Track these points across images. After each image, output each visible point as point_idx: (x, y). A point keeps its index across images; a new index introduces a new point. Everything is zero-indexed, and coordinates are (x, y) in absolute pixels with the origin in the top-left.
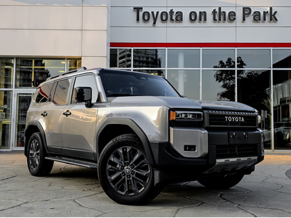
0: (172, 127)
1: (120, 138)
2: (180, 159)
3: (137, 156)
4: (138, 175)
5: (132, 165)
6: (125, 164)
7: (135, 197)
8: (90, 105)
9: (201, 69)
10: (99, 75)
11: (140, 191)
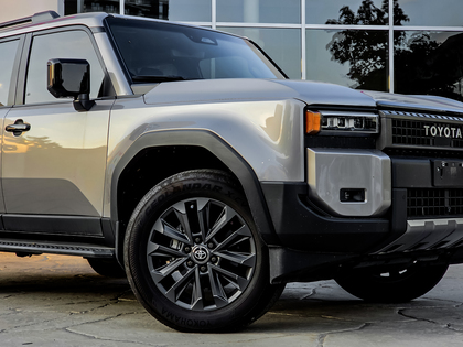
0: (312, 147)
1: (180, 178)
2: (332, 219)
3: (224, 219)
4: (225, 264)
5: (210, 241)
6: (193, 239)
7: (220, 313)
8: (85, 105)
9: (304, 26)
10: (102, 29)
11: (231, 300)
